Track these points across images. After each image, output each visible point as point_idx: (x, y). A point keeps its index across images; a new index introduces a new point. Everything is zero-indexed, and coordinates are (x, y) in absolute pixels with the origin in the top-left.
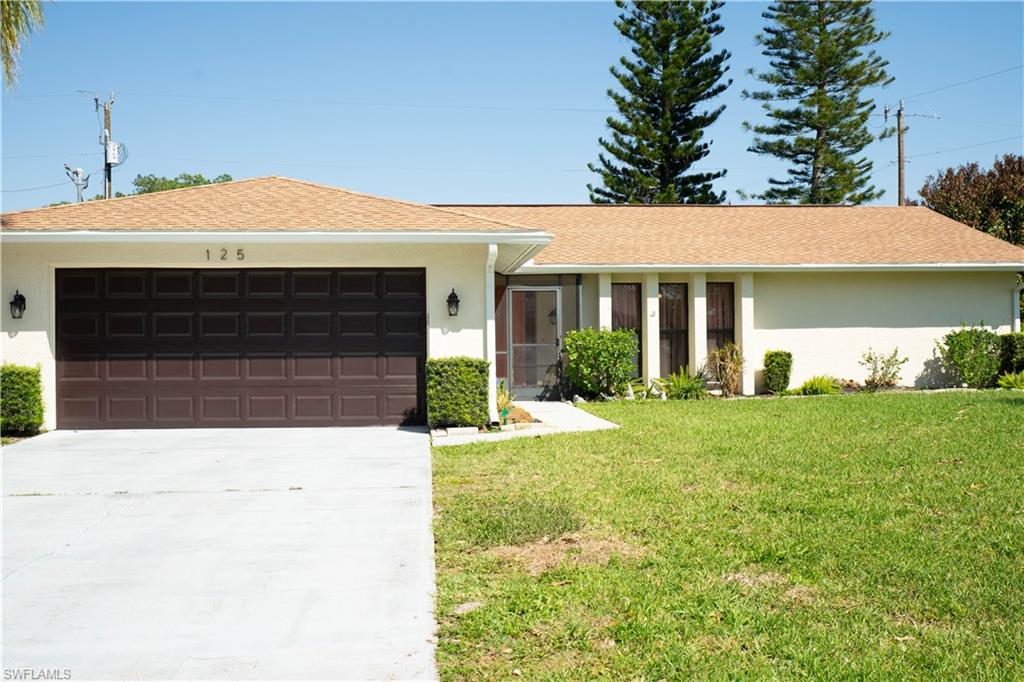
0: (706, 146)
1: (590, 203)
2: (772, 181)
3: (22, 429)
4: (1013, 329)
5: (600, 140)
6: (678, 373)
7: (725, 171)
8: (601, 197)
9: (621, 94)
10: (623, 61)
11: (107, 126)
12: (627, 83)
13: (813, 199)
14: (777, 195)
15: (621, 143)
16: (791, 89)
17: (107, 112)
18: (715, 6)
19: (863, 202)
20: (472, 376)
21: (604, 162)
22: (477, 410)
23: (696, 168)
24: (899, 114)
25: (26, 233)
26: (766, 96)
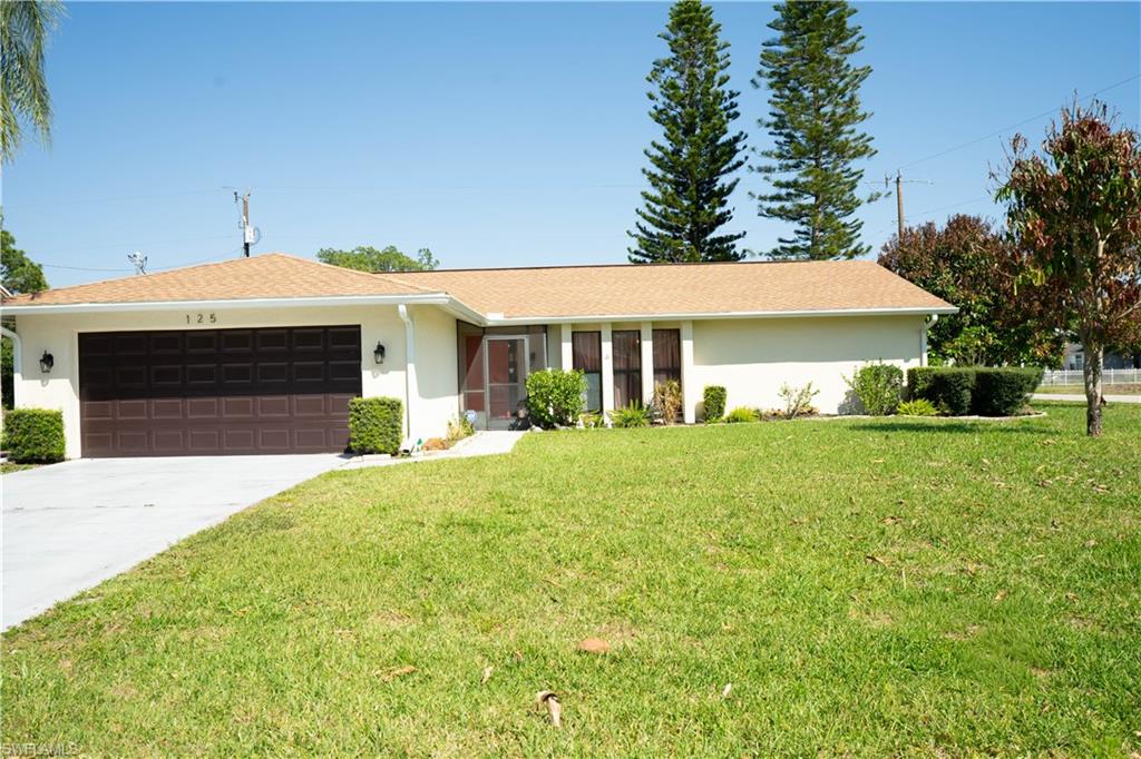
0: (729, 212)
1: (629, 263)
2: (781, 240)
3: (44, 458)
4: (921, 364)
5: (637, 210)
6: (628, 405)
7: (745, 233)
8: (639, 258)
9: (653, 172)
10: (654, 144)
11: (246, 214)
12: (659, 162)
13: (814, 254)
14: (784, 253)
15: (654, 212)
16: (791, 162)
17: (245, 203)
18: (732, 95)
19: (856, 257)
20: (383, 413)
21: (640, 227)
22: (389, 440)
23: (720, 232)
24: (898, 181)
25: (44, 307)
26: (769, 170)
